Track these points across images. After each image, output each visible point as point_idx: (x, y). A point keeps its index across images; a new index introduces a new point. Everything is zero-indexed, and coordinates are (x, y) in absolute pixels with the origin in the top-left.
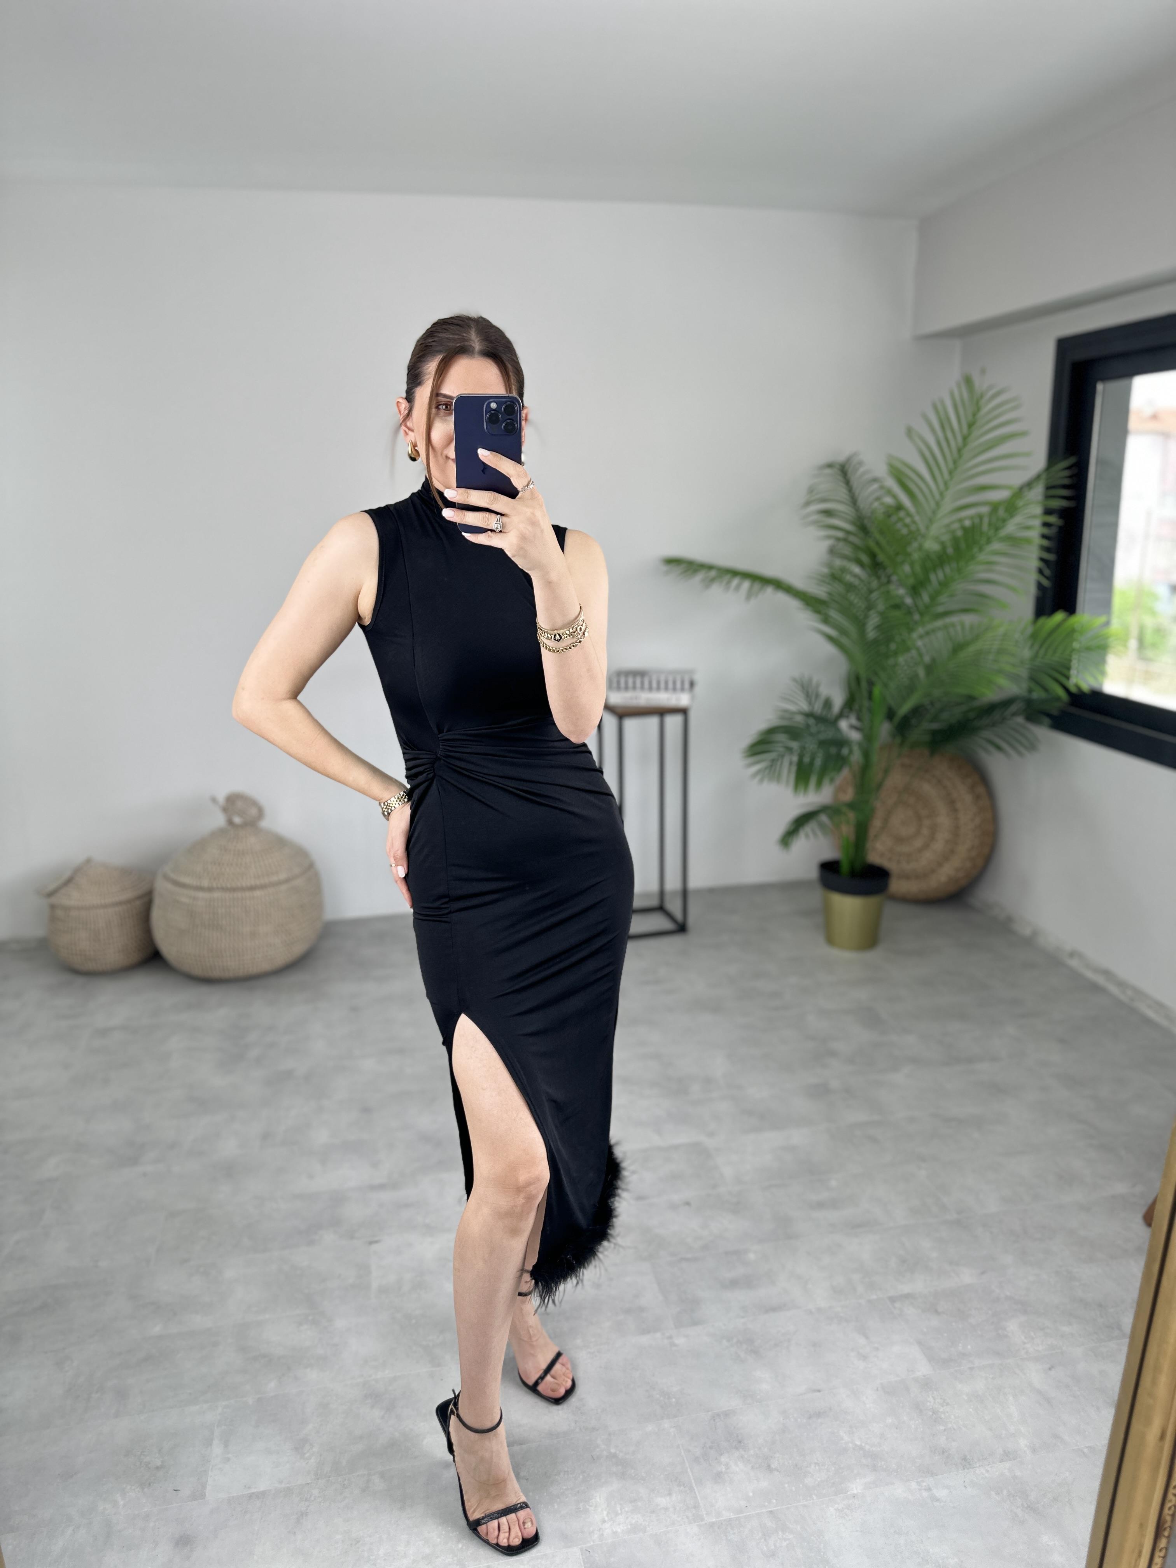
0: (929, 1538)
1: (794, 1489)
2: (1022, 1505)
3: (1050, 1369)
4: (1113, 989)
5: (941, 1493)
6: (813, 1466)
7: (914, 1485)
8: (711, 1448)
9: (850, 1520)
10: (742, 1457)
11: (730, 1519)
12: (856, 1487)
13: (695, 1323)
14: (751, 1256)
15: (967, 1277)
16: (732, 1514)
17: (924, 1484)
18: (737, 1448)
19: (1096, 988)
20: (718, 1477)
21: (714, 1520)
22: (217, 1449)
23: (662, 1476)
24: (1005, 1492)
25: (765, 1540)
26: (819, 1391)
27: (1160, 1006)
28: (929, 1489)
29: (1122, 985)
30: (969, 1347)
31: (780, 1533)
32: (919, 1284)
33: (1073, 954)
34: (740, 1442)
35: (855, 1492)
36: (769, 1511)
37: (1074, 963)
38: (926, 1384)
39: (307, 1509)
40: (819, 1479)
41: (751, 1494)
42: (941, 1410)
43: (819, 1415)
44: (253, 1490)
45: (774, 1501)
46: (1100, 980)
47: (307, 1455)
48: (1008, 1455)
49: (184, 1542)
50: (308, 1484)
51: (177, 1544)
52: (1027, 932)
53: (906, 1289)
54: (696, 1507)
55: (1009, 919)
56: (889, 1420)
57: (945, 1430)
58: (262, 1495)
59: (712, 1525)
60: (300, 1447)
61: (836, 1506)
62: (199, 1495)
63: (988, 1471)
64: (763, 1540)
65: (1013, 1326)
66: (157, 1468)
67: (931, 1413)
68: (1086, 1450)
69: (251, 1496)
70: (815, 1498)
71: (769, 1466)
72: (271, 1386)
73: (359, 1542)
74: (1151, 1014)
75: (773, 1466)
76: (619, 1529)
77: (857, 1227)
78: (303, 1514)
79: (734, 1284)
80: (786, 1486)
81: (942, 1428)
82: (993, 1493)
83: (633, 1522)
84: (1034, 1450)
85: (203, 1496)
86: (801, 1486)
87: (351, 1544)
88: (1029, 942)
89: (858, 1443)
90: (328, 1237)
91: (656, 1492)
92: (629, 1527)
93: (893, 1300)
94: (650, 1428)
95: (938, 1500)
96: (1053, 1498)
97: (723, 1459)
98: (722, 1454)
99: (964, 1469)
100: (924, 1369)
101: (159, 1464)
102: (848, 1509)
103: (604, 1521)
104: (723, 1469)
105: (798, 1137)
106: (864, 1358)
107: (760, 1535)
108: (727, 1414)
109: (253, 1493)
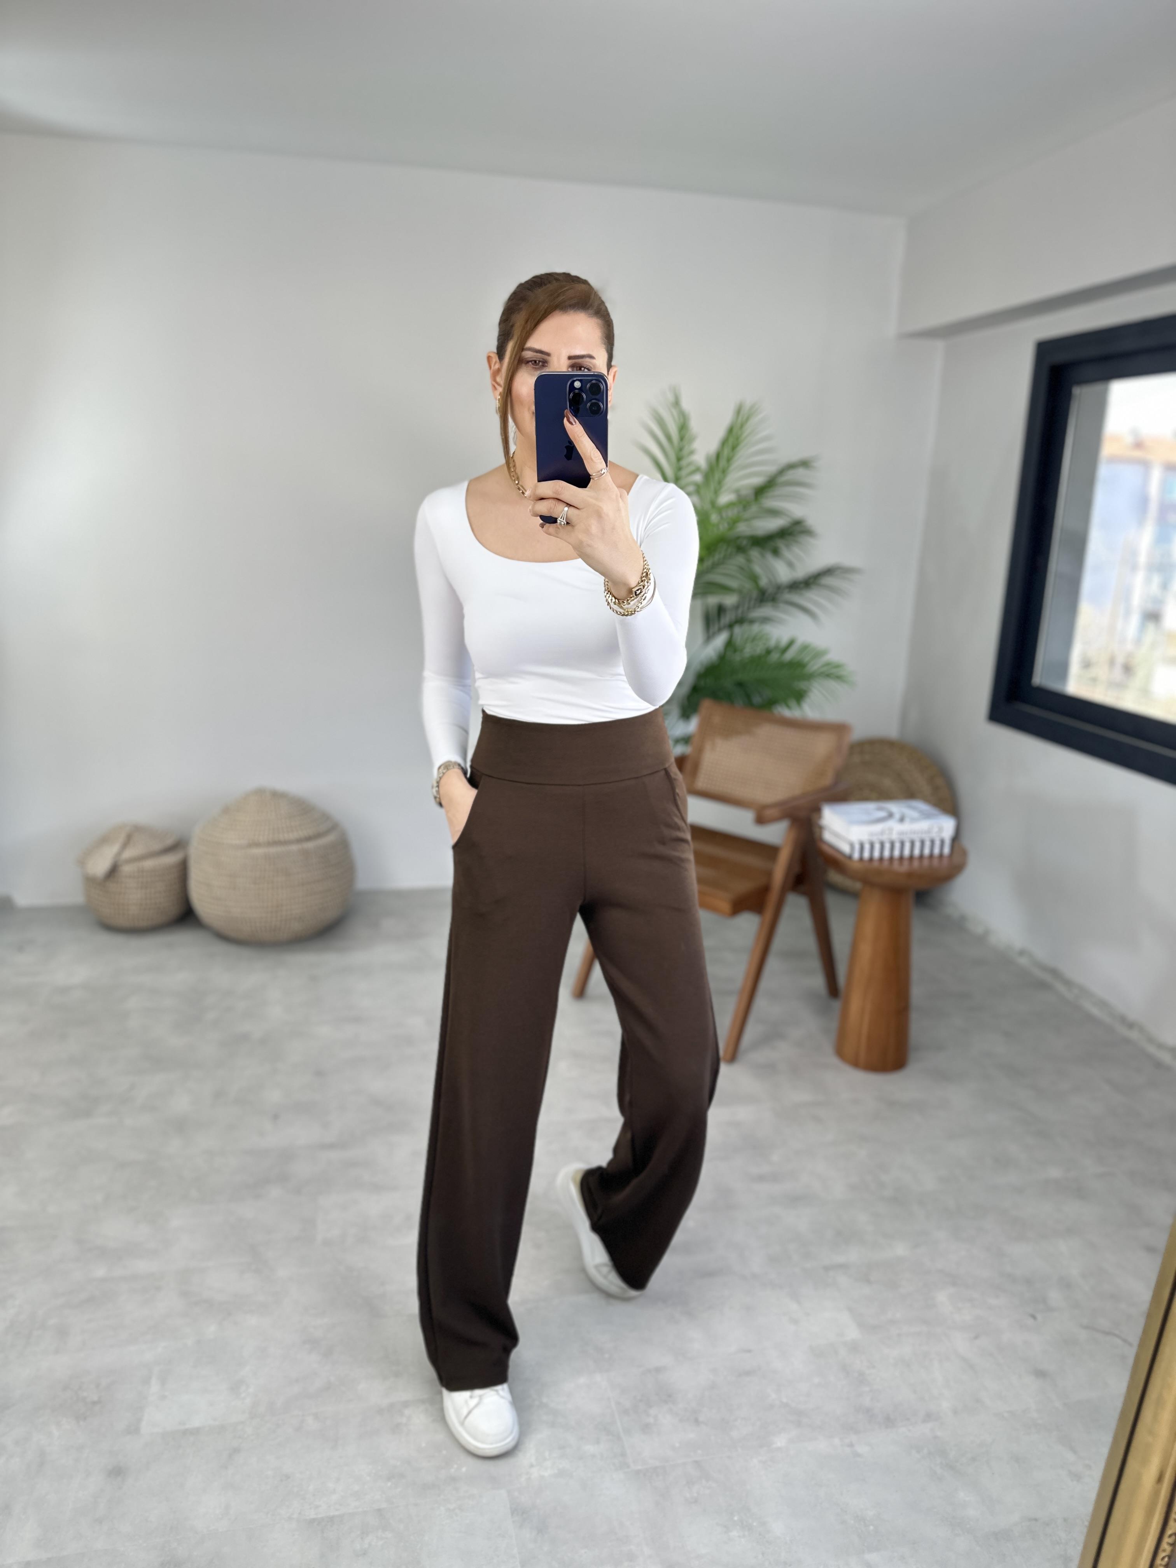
0: (849, 1490)
1: (719, 1441)
2: (941, 1463)
3: (976, 1337)
4: (1061, 988)
5: (862, 1449)
6: (739, 1420)
7: (836, 1441)
8: (641, 1401)
9: (772, 1471)
10: (671, 1410)
11: (656, 1466)
15: (900, 1249)
16: (658, 1463)
17: (847, 1440)
18: (666, 1402)
19: (1043, 986)
20: (646, 1428)
21: (639, 1467)
24: (925, 1451)
25: (689, 1488)
26: (749, 1351)
27: (1103, 1004)
28: (851, 1445)
29: (1068, 983)
30: (898, 1315)
31: (704, 1481)
32: (853, 1255)
33: (1022, 953)
34: (670, 1396)
35: (779, 1444)
36: (696, 1462)
37: (1023, 961)
38: (854, 1348)
39: (240, 1446)
40: (744, 1433)
41: (677, 1445)
42: (868, 1372)
43: (748, 1373)
44: (187, 1426)
45: (699, 1452)
46: (1048, 977)
47: (242, 1396)
48: (929, 1417)
49: (116, 1472)
50: (242, 1422)
51: (109, 1474)
52: (979, 930)
53: (840, 1259)
54: (623, 1455)
55: (963, 918)
56: (816, 1380)
57: (870, 1391)
58: (195, 1432)
59: (638, 1472)
60: (235, 1388)
61: (760, 1457)
62: (133, 1430)
63: (910, 1431)
64: (686, 1488)
65: (942, 1297)
66: (94, 1403)
67: (856, 1375)
68: (1005, 1414)
69: (185, 1433)
70: (740, 1450)
71: (697, 1419)
72: (211, 1330)
74: (1095, 1011)
75: (700, 1420)
76: (546, 1474)
77: (795, 1200)
78: (236, 1450)
80: (712, 1438)
81: (867, 1389)
82: (913, 1451)
83: (561, 1467)
84: (955, 1412)
85: (137, 1430)
86: (727, 1438)
88: (982, 939)
89: (785, 1400)
90: (275, 1192)
91: (584, 1440)
92: (556, 1471)
93: (827, 1269)
94: (582, 1380)
95: (859, 1455)
96: (972, 1457)
97: (652, 1412)
98: (651, 1407)
99: (886, 1428)
100: (853, 1333)
101: (95, 1398)
102: (771, 1461)
103: (532, 1466)
104: (651, 1420)
105: (744, 1114)
106: (796, 1322)
107: (684, 1483)
108: (658, 1370)
109: (187, 1429)
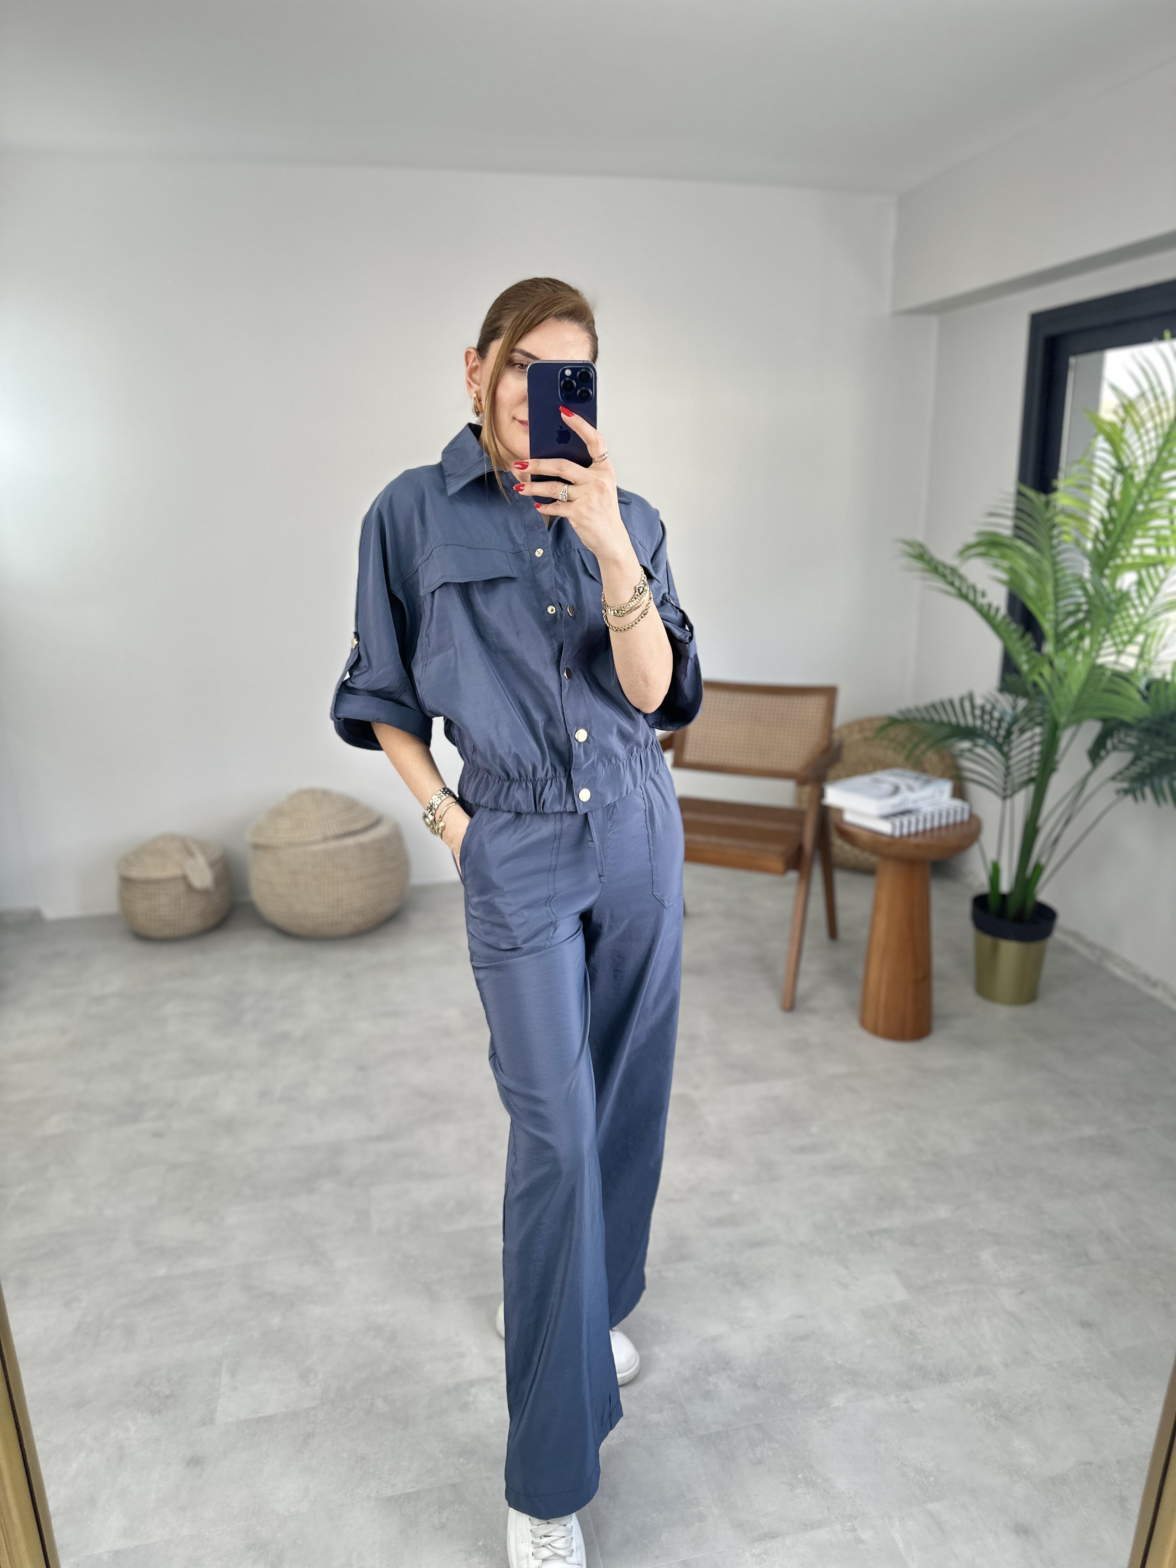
0: (908, 1445)
1: (779, 1404)
2: (995, 1414)
3: (1021, 1293)
5: (918, 1405)
6: (797, 1384)
7: (892, 1398)
8: (699, 1369)
9: (832, 1430)
10: (729, 1377)
11: (719, 1431)
12: (838, 1401)
13: (683, 1258)
14: (736, 1197)
15: (943, 1212)
16: (720, 1427)
17: (903, 1397)
18: (724, 1369)
20: (707, 1396)
21: (704, 1433)
22: (225, 1379)
23: (654, 1395)
24: (979, 1404)
25: (752, 1449)
26: (802, 1317)
28: (907, 1402)
30: (945, 1275)
31: (767, 1443)
32: (896, 1220)
34: (727, 1364)
35: (837, 1405)
36: (757, 1425)
38: (903, 1308)
39: (313, 1431)
40: (803, 1395)
41: (738, 1410)
42: (918, 1331)
43: (802, 1338)
44: (261, 1415)
45: (761, 1415)
46: (1071, 942)
47: (311, 1383)
48: (981, 1371)
49: (195, 1462)
50: (314, 1408)
51: (188, 1464)
54: (686, 1421)
56: (869, 1341)
57: (922, 1349)
58: (269, 1419)
59: (702, 1437)
60: (305, 1376)
61: (820, 1418)
62: (208, 1420)
63: (963, 1385)
64: (750, 1450)
65: (986, 1255)
66: (167, 1397)
67: (907, 1334)
68: (1055, 1365)
69: (258, 1420)
70: (799, 1411)
71: (755, 1385)
72: (276, 1321)
73: (364, 1459)
74: (1118, 972)
75: (759, 1384)
77: (837, 1169)
78: (310, 1435)
79: (720, 1222)
80: (772, 1401)
81: (919, 1347)
82: (968, 1405)
83: (627, 1436)
84: (1006, 1365)
85: (212, 1421)
86: (786, 1401)
87: (357, 1462)
90: (328, 1186)
91: (648, 1410)
92: (623, 1440)
93: (872, 1234)
95: (915, 1411)
96: (1025, 1407)
97: (712, 1379)
98: (710, 1375)
99: (940, 1383)
100: (901, 1295)
101: (168, 1392)
102: (831, 1421)
104: (712, 1389)
105: (780, 1088)
106: (845, 1286)
107: (747, 1445)
108: (714, 1339)
109: (261, 1417)
